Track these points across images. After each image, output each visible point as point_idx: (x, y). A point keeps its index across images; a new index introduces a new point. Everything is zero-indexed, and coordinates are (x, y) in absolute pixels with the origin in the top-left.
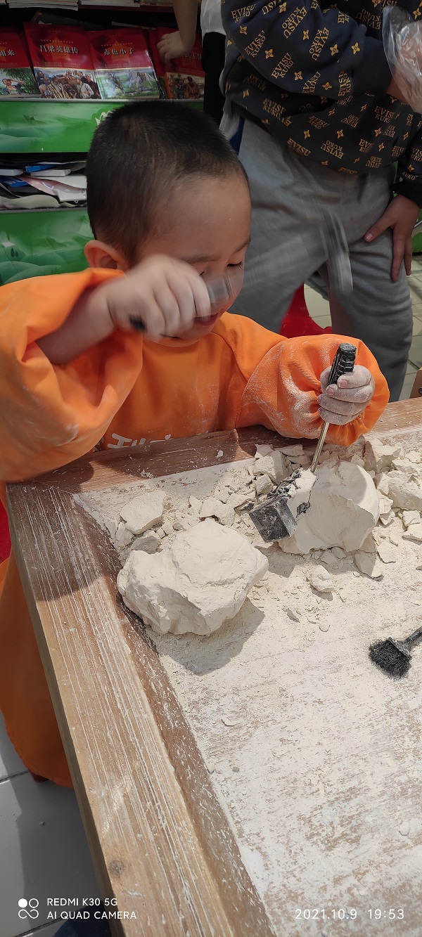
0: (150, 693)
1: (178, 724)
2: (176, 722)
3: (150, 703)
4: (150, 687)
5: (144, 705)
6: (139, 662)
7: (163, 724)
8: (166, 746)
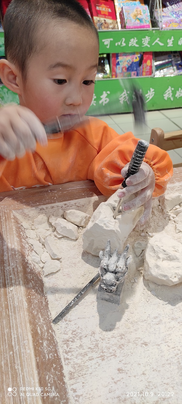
0: (35, 334)
1: (51, 356)
2: (51, 354)
3: (33, 342)
4: (37, 330)
5: (29, 343)
6: (32, 313)
7: (40, 357)
8: (39, 373)
